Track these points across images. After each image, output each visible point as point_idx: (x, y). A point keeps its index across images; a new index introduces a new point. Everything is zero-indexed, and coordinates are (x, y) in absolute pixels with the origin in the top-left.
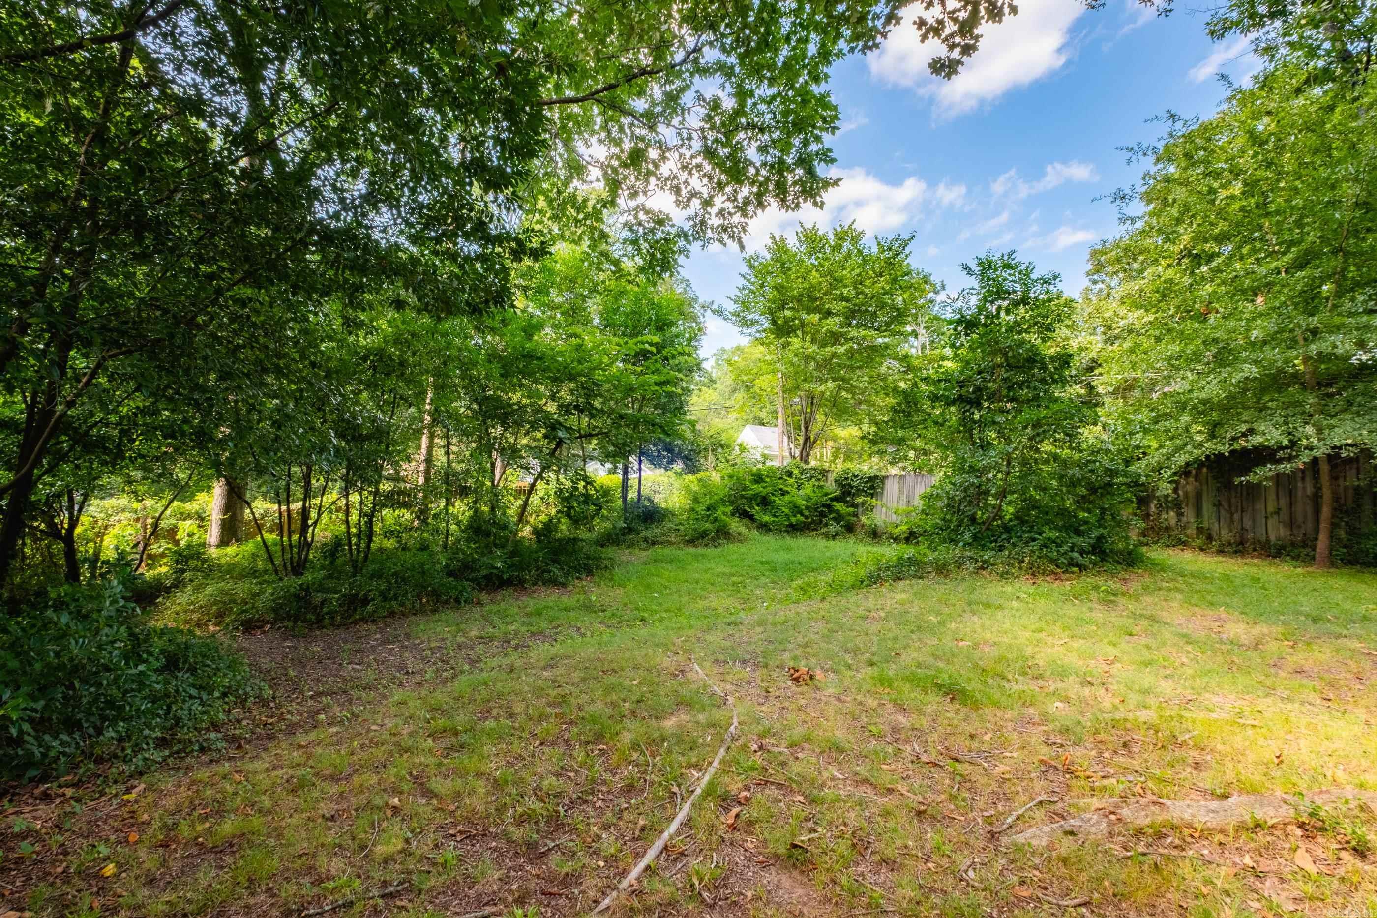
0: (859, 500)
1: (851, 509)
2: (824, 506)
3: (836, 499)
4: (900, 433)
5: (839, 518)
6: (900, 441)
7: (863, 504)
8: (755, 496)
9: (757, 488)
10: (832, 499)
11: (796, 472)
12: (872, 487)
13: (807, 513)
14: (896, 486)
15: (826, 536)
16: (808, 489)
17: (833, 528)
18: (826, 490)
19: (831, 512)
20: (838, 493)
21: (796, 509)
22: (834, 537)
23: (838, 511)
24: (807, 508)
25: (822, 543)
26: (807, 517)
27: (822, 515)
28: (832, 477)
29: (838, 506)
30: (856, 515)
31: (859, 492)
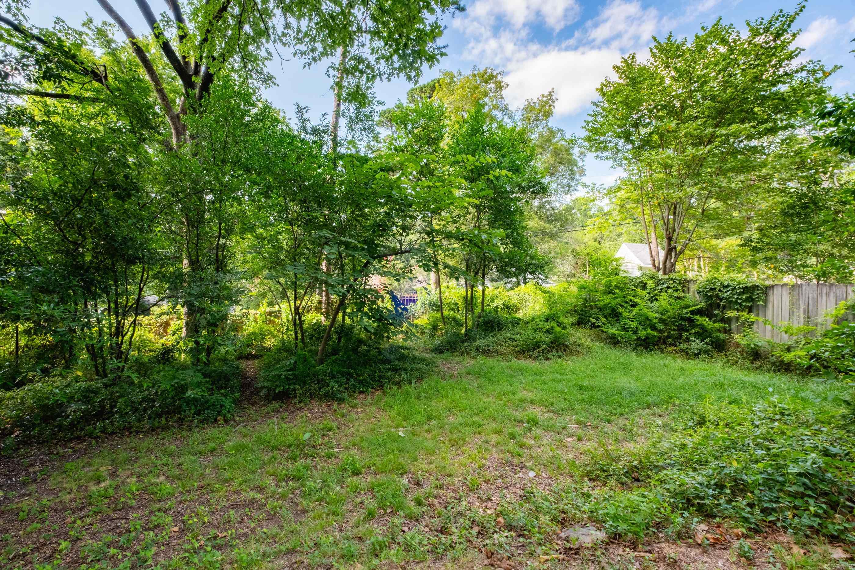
0: (731, 314)
1: (719, 325)
2: (683, 319)
3: (700, 312)
4: (793, 237)
5: (703, 334)
6: (794, 246)
7: (737, 318)
8: (605, 307)
9: (607, 300)
10: (692, 313)
11: (650, 283)
12: (750, 299)
13: (661, 326)
14: (786, 299)
15: (687, 354)
16: (664, 301)
17: (696, 345)
18: (686, 302)
19: (694, 326)
20: (702, 305)
21: (647, 322)
22: (696, 355)
23: (702, 327)
24: (661, 321)
25: (679, 363)
26: (660, 331)
27: (681, 329)
28: (693, 287)
29: (702, 320)
30: (728, 331)
31: (730, 305)
